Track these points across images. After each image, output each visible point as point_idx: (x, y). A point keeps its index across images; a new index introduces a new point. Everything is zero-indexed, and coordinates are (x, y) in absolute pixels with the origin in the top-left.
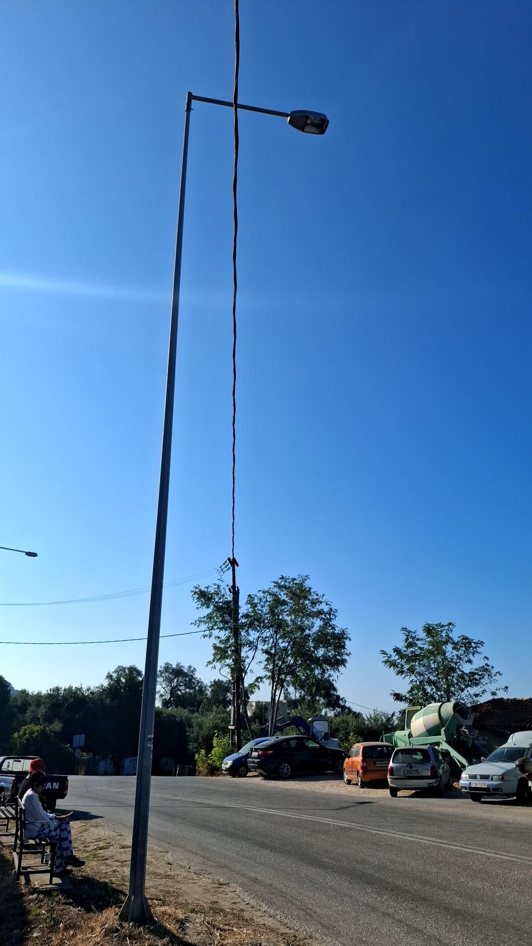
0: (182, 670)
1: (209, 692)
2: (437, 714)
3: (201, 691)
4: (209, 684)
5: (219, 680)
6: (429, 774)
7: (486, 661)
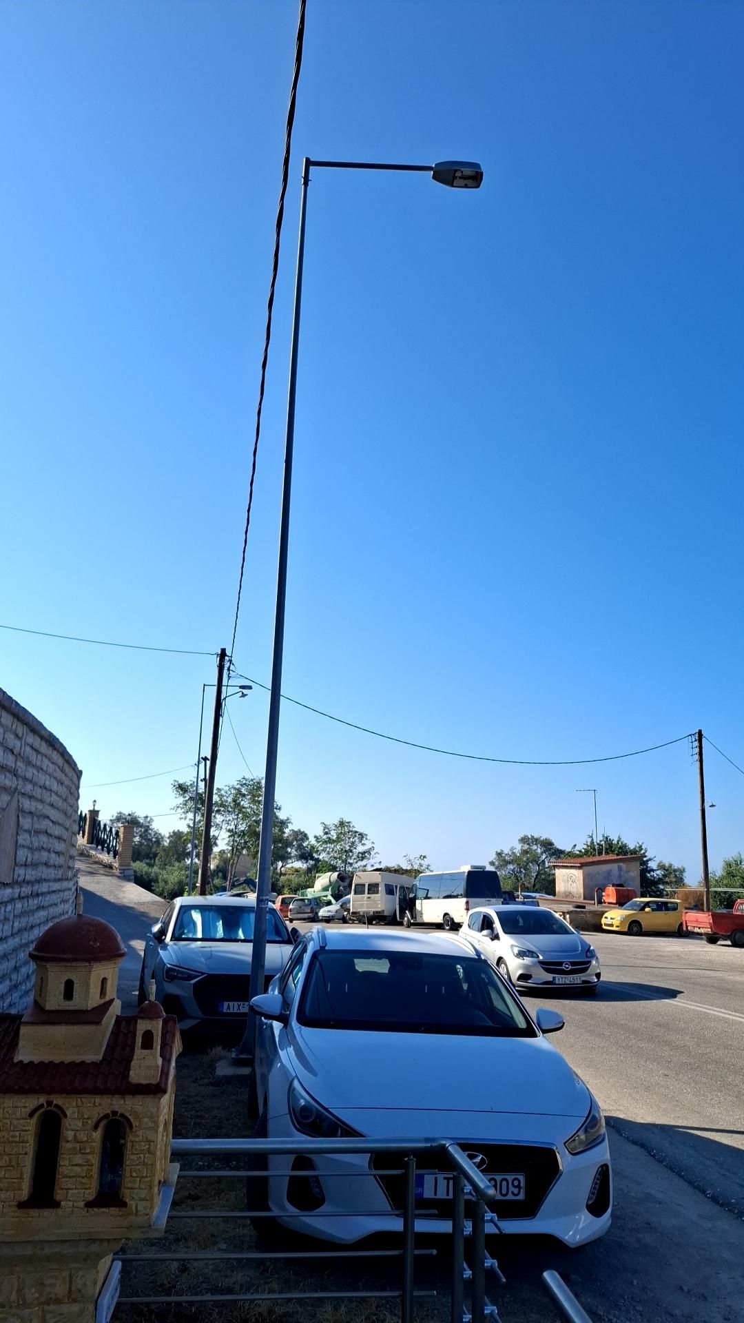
0: (137, 820)
1: (166, 843)
2: (328, 880)
3: (158, 841)
4: (167, 835)
5: (178, 831)
6: (309, 911)
7: (373, 845)
